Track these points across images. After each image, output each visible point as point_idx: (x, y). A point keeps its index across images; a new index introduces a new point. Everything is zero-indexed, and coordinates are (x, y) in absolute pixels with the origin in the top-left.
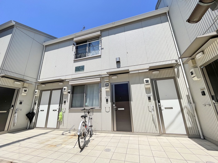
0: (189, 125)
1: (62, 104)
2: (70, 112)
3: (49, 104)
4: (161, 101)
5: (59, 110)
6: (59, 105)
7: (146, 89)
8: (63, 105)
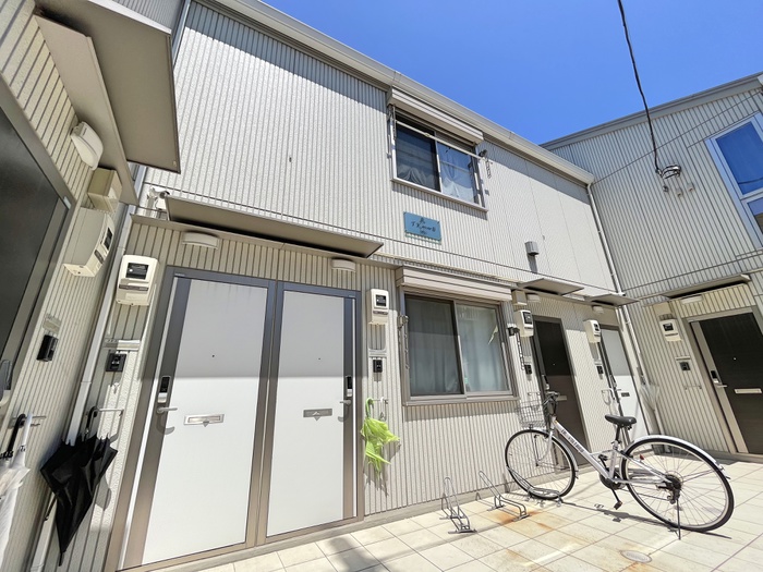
1: (359, 375)
2: (408, 417)
3: (269, 371)
4: (614, 377)
5: (348, 409)
6: (341, 381)
7: (591, 346)
8: (368, 382)
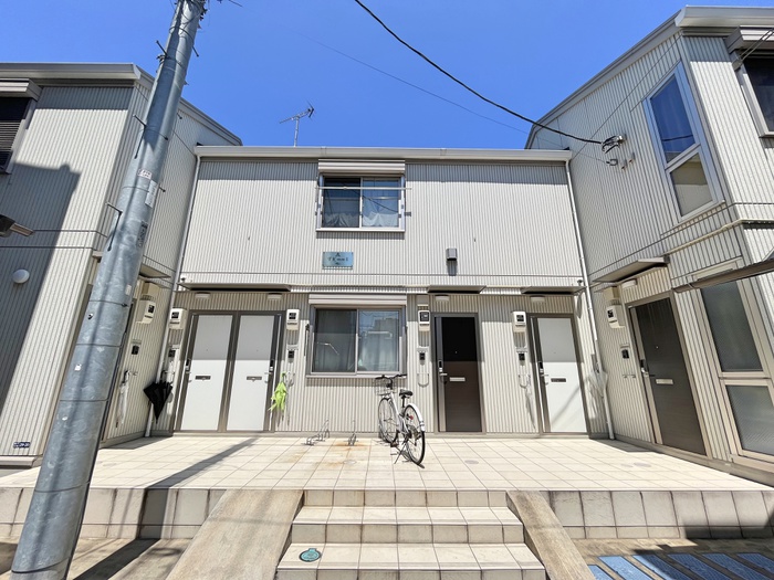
0: (592, 415)
1: (280, 359)
3: (231, 357)
4: (544, 364)
5: (271, 377)
6: (269, 362)
7: (515, 334)
8: (285, 363)
